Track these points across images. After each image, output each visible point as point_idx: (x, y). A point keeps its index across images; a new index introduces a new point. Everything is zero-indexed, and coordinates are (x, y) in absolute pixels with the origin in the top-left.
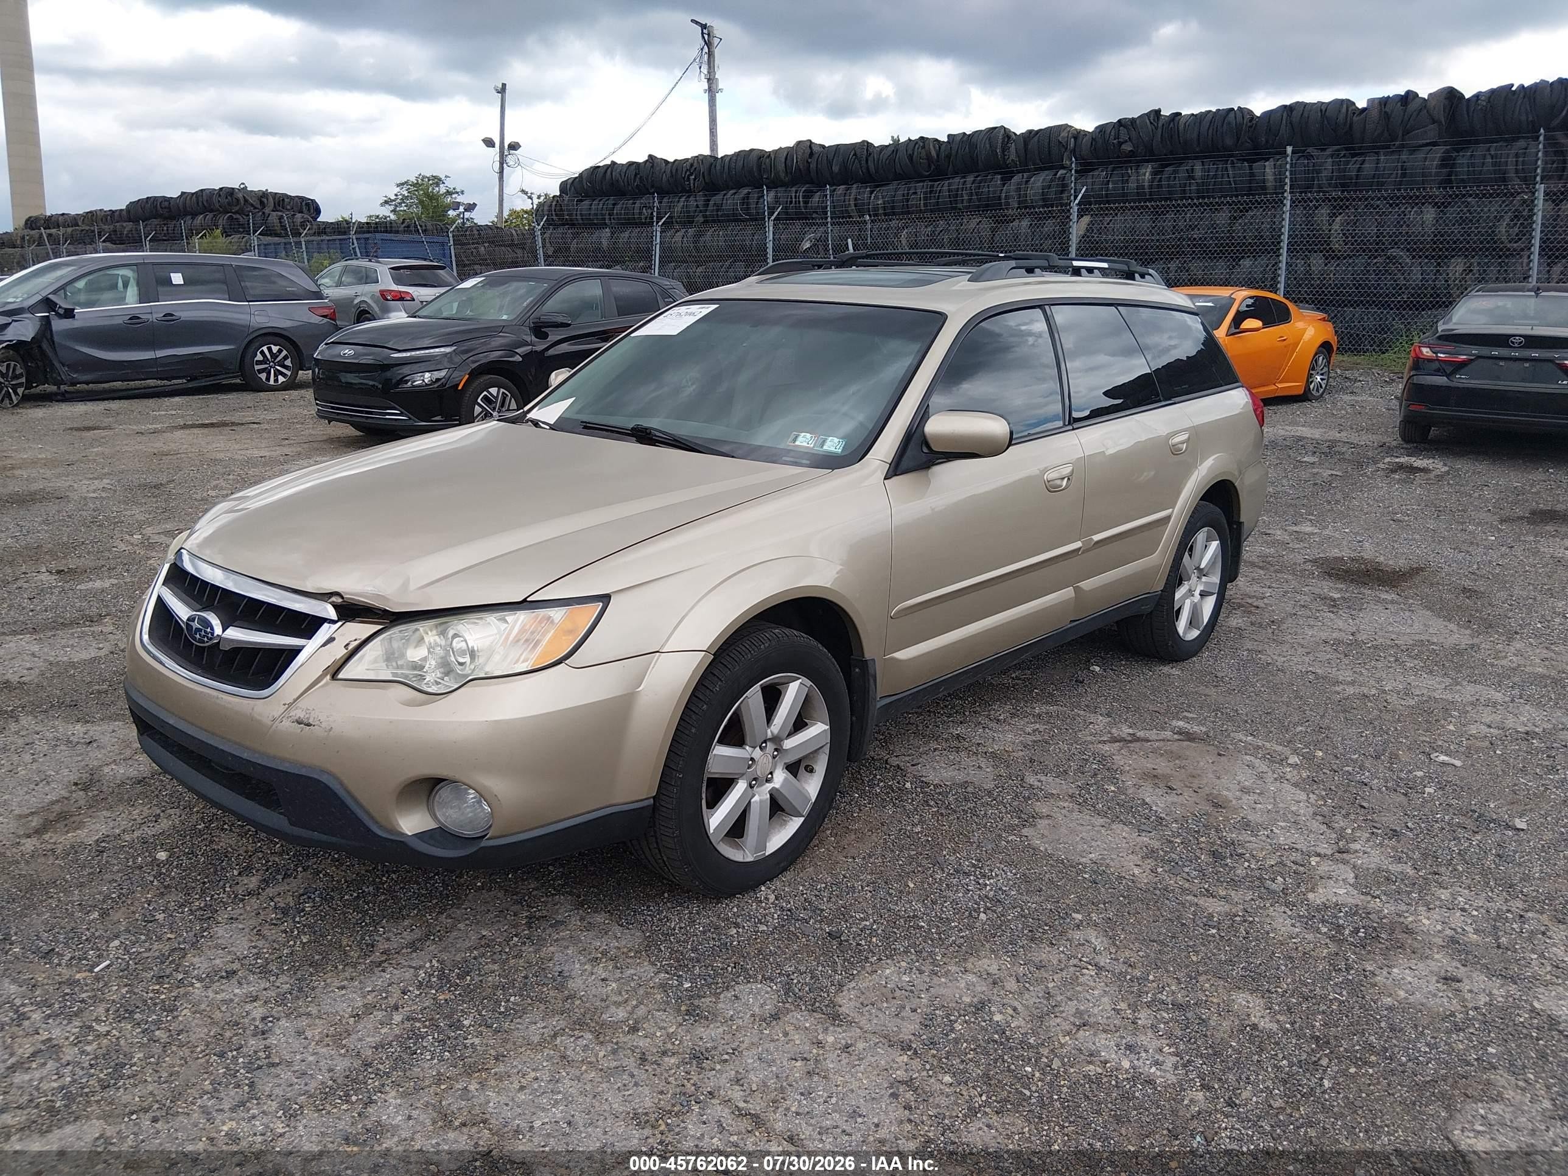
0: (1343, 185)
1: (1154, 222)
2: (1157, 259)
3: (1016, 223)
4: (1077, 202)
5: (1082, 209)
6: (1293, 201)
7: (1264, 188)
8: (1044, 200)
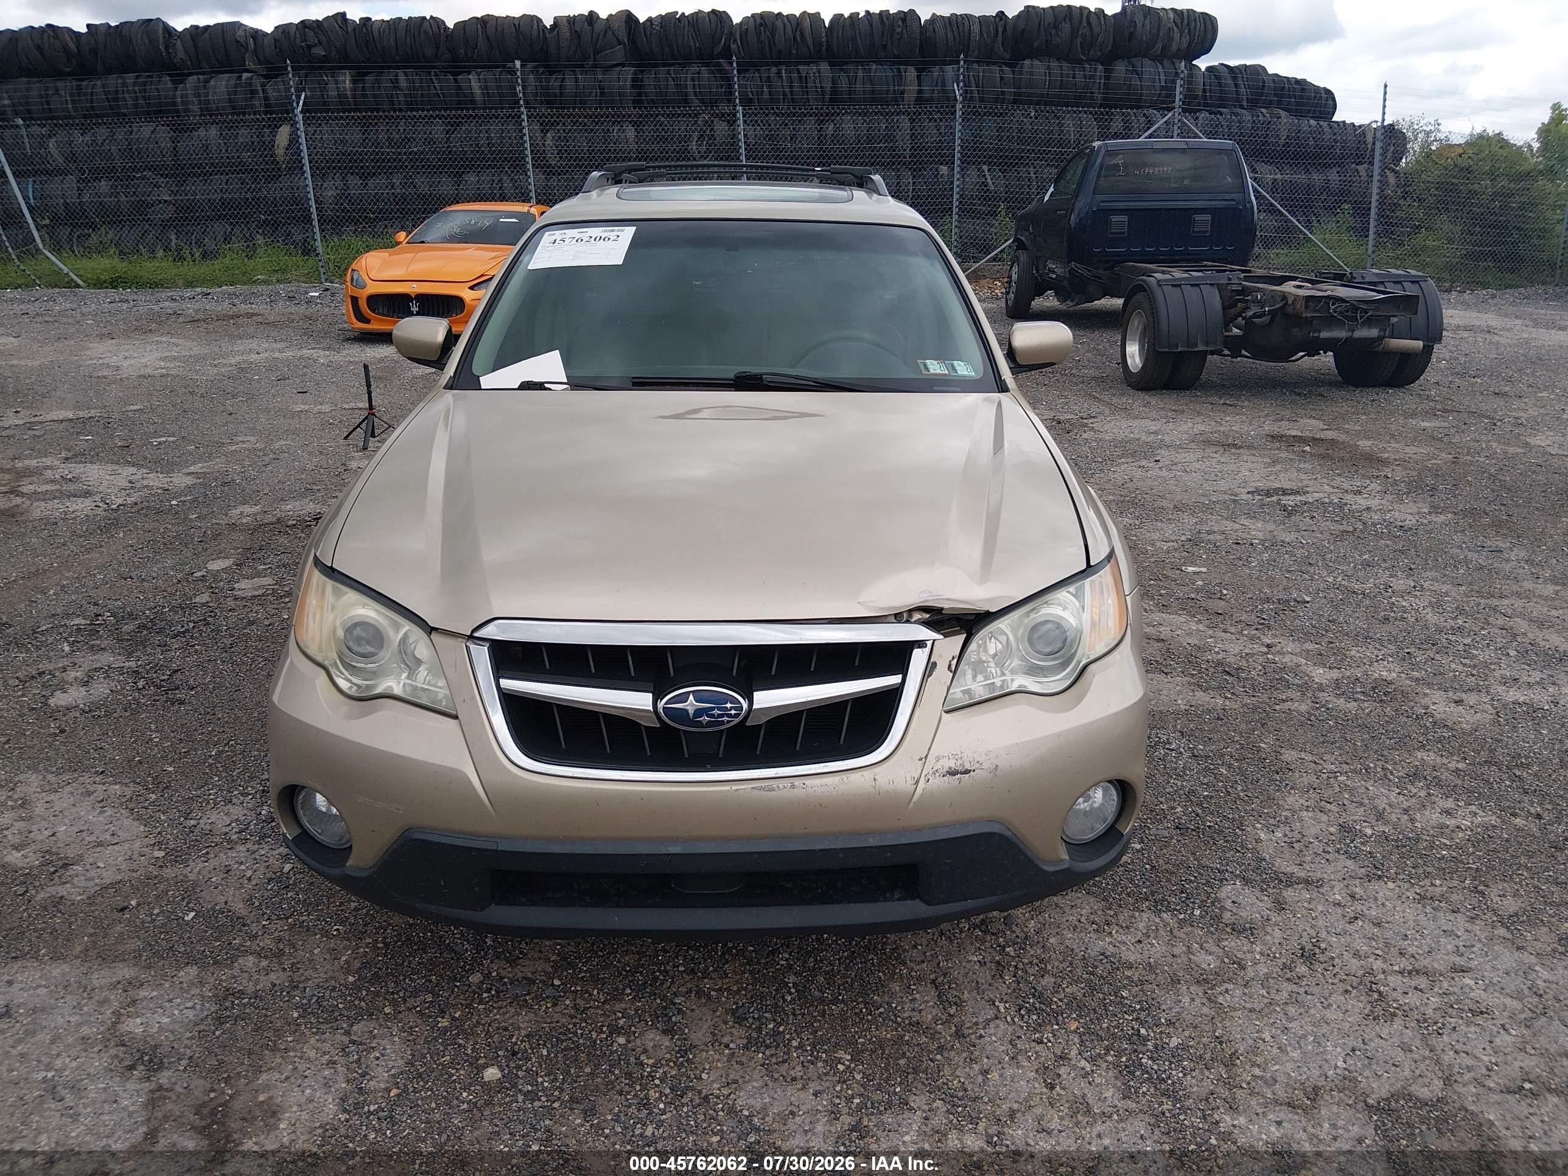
0: (548, 102)
1: (363, 134)
2: (374, 174)
3: (202, 132)
4: (300, 109)
5: (308, 118)
6: (529, 117)
7: (473, 102)
8: (233, 108)
